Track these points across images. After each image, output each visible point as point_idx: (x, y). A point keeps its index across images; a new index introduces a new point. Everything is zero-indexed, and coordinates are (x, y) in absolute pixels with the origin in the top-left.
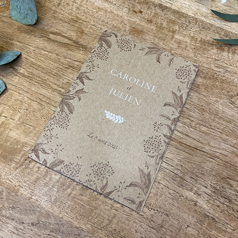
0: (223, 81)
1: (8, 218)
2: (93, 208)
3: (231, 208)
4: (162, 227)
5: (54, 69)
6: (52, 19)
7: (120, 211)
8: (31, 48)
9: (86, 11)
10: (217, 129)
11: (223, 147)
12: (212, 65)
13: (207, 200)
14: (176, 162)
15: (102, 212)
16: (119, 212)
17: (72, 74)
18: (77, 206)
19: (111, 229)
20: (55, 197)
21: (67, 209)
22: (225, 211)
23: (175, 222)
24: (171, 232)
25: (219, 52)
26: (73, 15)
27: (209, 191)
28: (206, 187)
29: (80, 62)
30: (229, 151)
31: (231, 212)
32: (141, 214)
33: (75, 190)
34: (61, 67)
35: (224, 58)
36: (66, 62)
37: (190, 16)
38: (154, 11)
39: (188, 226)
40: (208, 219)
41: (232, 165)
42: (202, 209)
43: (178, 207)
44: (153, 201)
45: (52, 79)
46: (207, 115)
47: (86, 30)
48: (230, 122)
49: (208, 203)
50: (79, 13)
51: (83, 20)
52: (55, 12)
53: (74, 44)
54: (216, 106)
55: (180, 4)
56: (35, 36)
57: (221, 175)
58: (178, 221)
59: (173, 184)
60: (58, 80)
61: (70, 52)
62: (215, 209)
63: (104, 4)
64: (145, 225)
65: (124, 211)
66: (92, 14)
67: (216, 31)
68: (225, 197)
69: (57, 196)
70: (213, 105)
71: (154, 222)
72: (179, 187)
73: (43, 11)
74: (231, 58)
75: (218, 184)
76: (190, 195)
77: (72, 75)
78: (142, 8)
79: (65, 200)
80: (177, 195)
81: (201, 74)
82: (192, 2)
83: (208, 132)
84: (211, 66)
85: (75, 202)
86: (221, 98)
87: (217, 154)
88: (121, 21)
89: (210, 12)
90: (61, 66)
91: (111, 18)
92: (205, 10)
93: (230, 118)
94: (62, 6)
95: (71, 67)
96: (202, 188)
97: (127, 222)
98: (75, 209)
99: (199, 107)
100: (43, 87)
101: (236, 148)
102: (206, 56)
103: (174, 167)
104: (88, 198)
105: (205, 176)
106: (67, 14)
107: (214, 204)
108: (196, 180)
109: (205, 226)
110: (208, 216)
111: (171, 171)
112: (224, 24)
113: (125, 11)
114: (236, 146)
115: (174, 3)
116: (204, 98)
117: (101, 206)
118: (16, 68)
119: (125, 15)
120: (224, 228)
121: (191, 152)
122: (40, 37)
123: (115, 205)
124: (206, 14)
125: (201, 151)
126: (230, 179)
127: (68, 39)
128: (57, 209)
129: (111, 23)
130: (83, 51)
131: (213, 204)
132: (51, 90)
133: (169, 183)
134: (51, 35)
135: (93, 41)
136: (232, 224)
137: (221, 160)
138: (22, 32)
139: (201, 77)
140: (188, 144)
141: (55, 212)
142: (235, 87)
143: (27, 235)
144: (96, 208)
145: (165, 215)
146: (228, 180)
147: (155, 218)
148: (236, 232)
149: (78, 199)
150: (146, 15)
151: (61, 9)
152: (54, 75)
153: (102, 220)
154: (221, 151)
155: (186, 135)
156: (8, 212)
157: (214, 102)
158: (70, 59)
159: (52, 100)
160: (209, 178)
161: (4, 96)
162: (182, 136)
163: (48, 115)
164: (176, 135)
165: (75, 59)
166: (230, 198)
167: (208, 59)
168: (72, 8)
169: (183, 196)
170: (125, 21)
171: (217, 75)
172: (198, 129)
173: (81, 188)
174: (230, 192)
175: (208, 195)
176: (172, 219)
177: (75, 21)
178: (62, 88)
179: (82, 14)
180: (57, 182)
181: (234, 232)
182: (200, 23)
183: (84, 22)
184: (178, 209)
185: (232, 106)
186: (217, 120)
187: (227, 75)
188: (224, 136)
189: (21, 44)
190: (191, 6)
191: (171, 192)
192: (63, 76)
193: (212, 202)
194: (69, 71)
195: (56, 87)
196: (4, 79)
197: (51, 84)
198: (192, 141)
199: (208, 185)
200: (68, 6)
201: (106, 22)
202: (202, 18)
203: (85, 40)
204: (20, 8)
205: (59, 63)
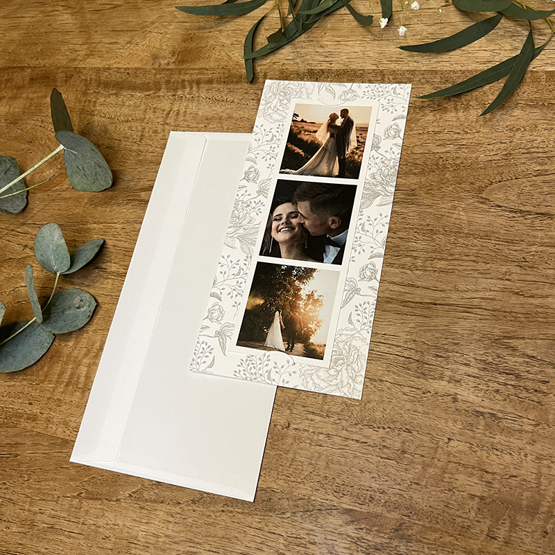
0: (457, 167)
1: (155, 501)
4: (404, 452)
6: (137, 167)
7: (325, 445)
8: (117, 226)
10: (465, 258)
11: (484, 286)
12: (430, 145)
14: (404, 336)
16: (325, 448)
19: (318, 479)
22: (512, 397)
23: (424, 438)
24: (422, 456)
25: (438, 116)
30: (496, 289)
31: (524, 394)
32: (362, 441)
35: (451, 123)
37: (370, 71)
39: (449, 439)
40: (484, 419)
41: (509, 312)
42: (468, 404)
44: (378, 415)
46: (441, 239)
48: (487, 236)
49: (477, 391)
52: (139, 152)
54: (455, 216)
56: (119, 204)
57: (490, 336)
58: (430, 436)
63: (214, 108)
64: (374, 457)
65: (334, 443)
67: (423, 81)
70: (448, 217)
71: (387, 448)
73: (120, 158)
74: (463, 119)
75: (488, 353)
80: (418, 392)
81: (413, 168)
83: (449, 267)
84: (429, 147)
86: (461, 199)
87: (476, 302)
91: (231, 127)
92: (393, 49)
93: (486, 229)
96: (461, 367)
97: (342, 460)
99: (422, 229)
101: (509, 280)
102: (416, 132)
103: (400, 347)
109: (480, 431)
110: (482, 414)
111: (398, 355)
112: (436, 60)
114: (507, 277)
115: (334, 59)
116: (430, 210)
118: (104, 266)
120: (517, 426)
121: (426, 312)
122: (127, 204)
123: (315, 437)
125: (444, 305)
126: (510, 338)
131: (487, 390)
134: (141, 193)
136: (529, 415)
137: (485, 309)
138: (96, 205)
139: (415, 174)
140: (417, 300)
142: (483, 171)
143: (190, 520)
145: (405, 431)
146: (506, 341)
147: (389, 441)
148: (541, 427)
151: (147, 145)
153: (300, 467)
154: (481, 295)
155: (409, 285)
156: (152, 493)
157: (450, 211)
160: (469, 347)
161: (98, 316)
162: (403, 290)
164: (391, 291)
166: (517, 372)
167: (421, 137)
171: (443, 161)
172: (431, 269)
174: (514, 361)
175: (473, 377)
176: (419, 436)
181: (538, 428)
182: (390, 77)
185: (484, 206)
186: (462, 240)
187: (464, 153)
188: (481, 266)
189: (101, 226)
191: (406, 390)
196: (92, 291)
198: (422, 292)
202: (393, 66)
204: (83, 168)
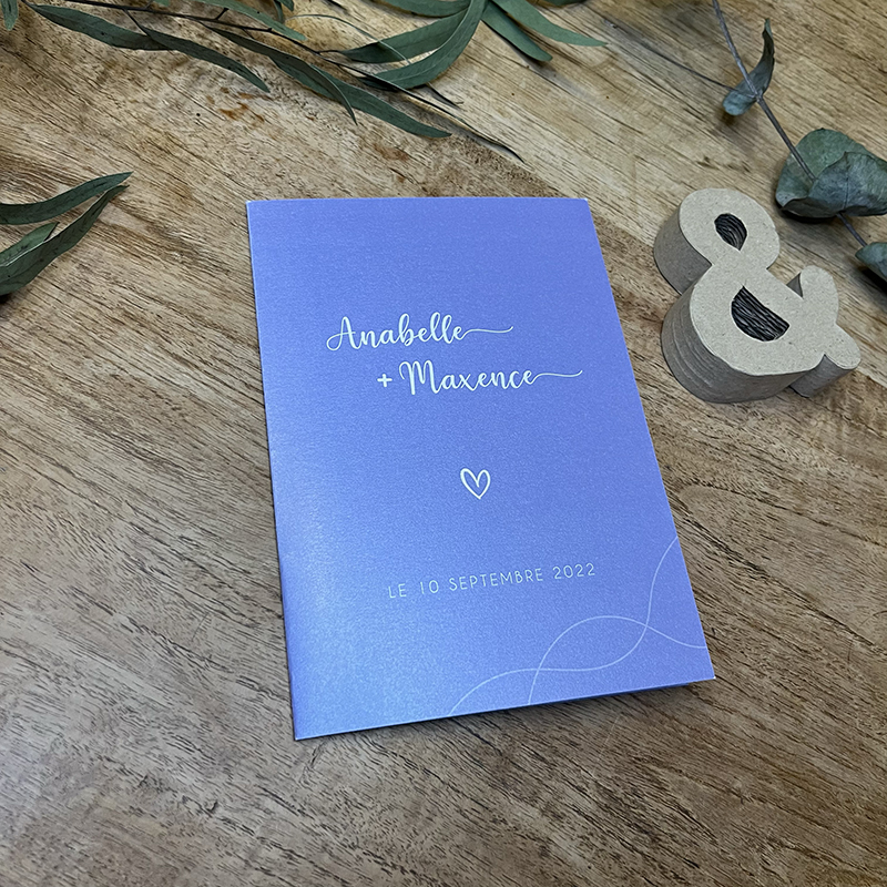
2: (178, 865)
3: (655, 864)
5: (67, 318)
9: (204, 120)
13: (580, 834)
15: (214, 878)
17: (136, 345)
18: (117, 856)
20: (30, 822)
21: (76, 867)
26: (153, 125)
27: (589, 806)
28: (580, 790)
29: (168, 305)
33: (111, 793)
34: (93, 314)
36: (116, 299)
38: (446, 160)
43: (485, 862)
45: (53, 356)
47: (201, 190)
50: (177, 124)
51: (191, 150)
53: (149, 235)
55: (534, 152)
59: (473, 776)
60: (78, 363)
61: (132, 263)
62: (607, 868)
66: (229, 136)
68: (641, 825)
69: (37, 814)
72: (493, 786)
76: (528, 816)
77: (133, 348)
78: (405, 142)
79: (69, 830)
82: (572, 152)
85: (110, 839)
88: (331, 176)
89: (629, 195)
90: (95, 312)
94: (115, 87)
95: (133, 319)
98: (105, 867)
100: (16, 384)
104: (163, 826)
105: (579, 753)
106: (130, 120)
107: (605, 848)
108: (551, 766)
113: (349, 145)
117: (209, 856)
119: (347, 157)
124: (615, 199)
127: (129, 212)
128: (34, 868)
129: (294, 177)
130: (184, 267)
132: (44, 398)
133: (459, 772)
135: (224, 233)
141: (26, 878)
144: (189, 864)
149: (121, 827)
150: (419, 170)
152: (65, 343)
158: (132, 288)
159: (48, 438)
163: (25, 493)
165: (149, 291)
168: (155, 101)
169: (504, 821)
170: (345, 178)
173: (135, 785)
177: (160, 149)
178: (92, 395)
179: (190, 129)
180: (42, 762)
183: (195, 158)
184: (487, 868)
190: (568, 165)
192: (100, 348)
193: (597, 844)
194: (123, 333)
195: (66, 389)
197: (47, 373)
199: (587, 784)
200: (138, 88)
201: (276, 170)
203: (195, 226)
205: (88, 300)
